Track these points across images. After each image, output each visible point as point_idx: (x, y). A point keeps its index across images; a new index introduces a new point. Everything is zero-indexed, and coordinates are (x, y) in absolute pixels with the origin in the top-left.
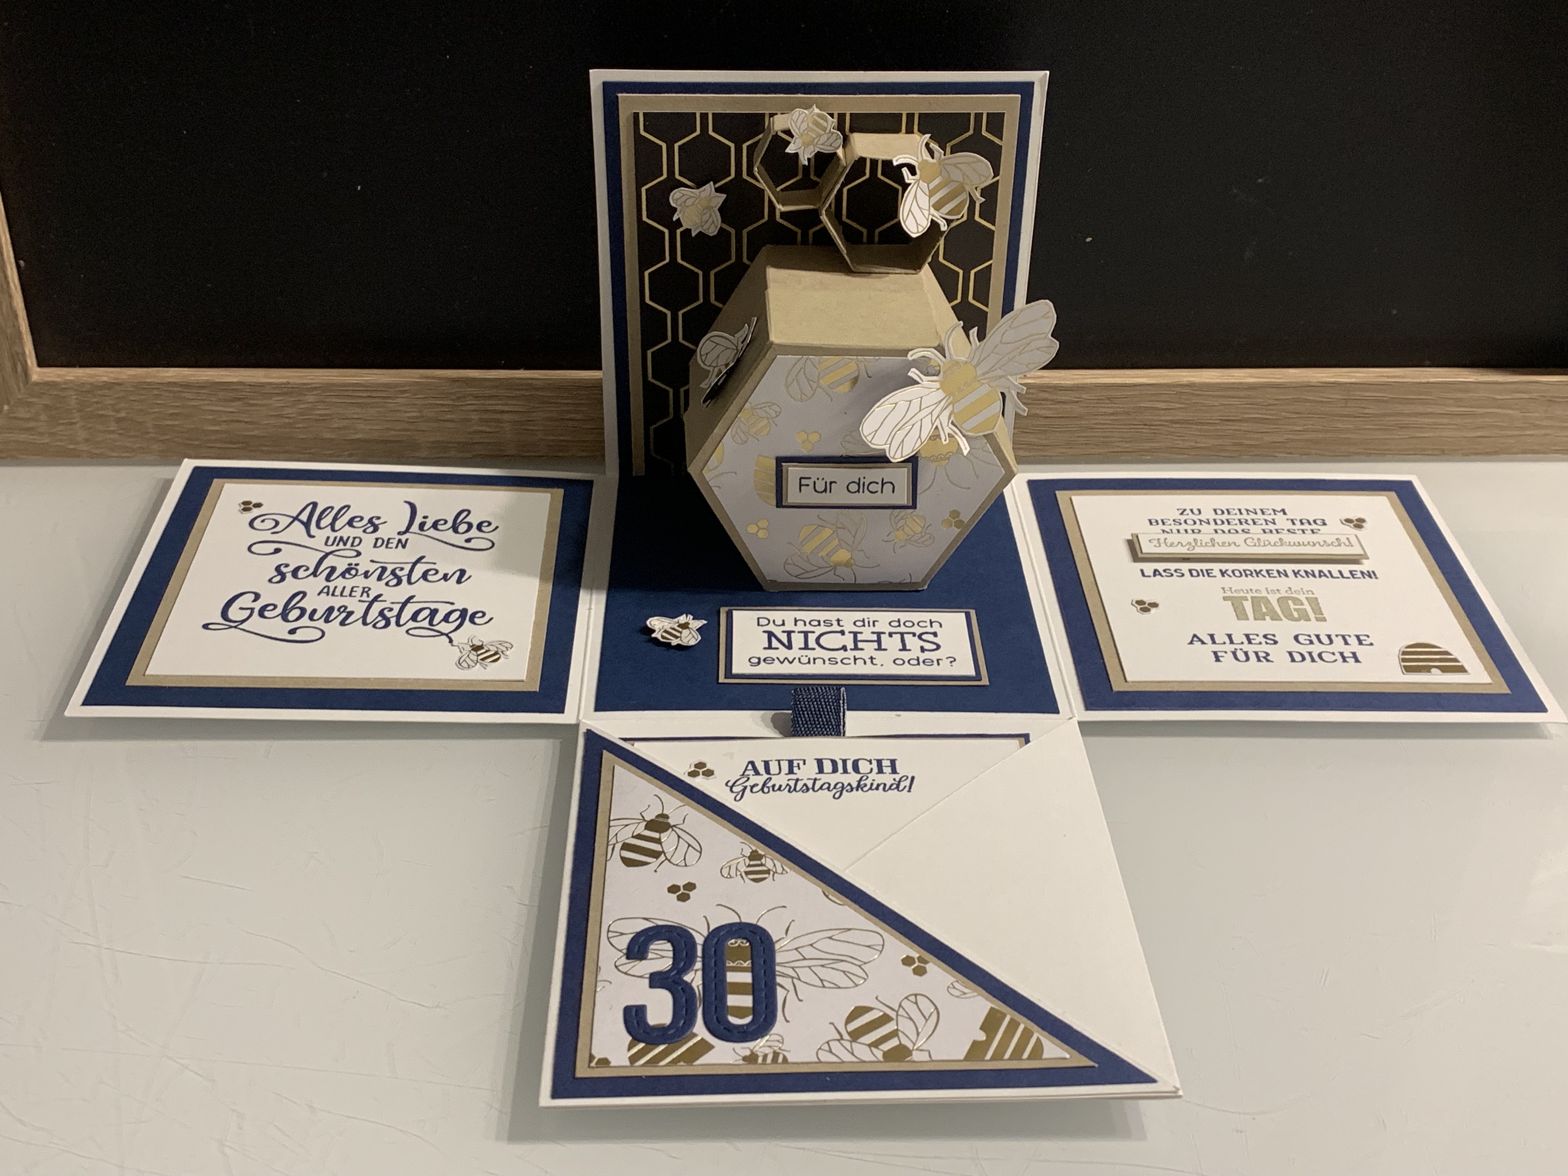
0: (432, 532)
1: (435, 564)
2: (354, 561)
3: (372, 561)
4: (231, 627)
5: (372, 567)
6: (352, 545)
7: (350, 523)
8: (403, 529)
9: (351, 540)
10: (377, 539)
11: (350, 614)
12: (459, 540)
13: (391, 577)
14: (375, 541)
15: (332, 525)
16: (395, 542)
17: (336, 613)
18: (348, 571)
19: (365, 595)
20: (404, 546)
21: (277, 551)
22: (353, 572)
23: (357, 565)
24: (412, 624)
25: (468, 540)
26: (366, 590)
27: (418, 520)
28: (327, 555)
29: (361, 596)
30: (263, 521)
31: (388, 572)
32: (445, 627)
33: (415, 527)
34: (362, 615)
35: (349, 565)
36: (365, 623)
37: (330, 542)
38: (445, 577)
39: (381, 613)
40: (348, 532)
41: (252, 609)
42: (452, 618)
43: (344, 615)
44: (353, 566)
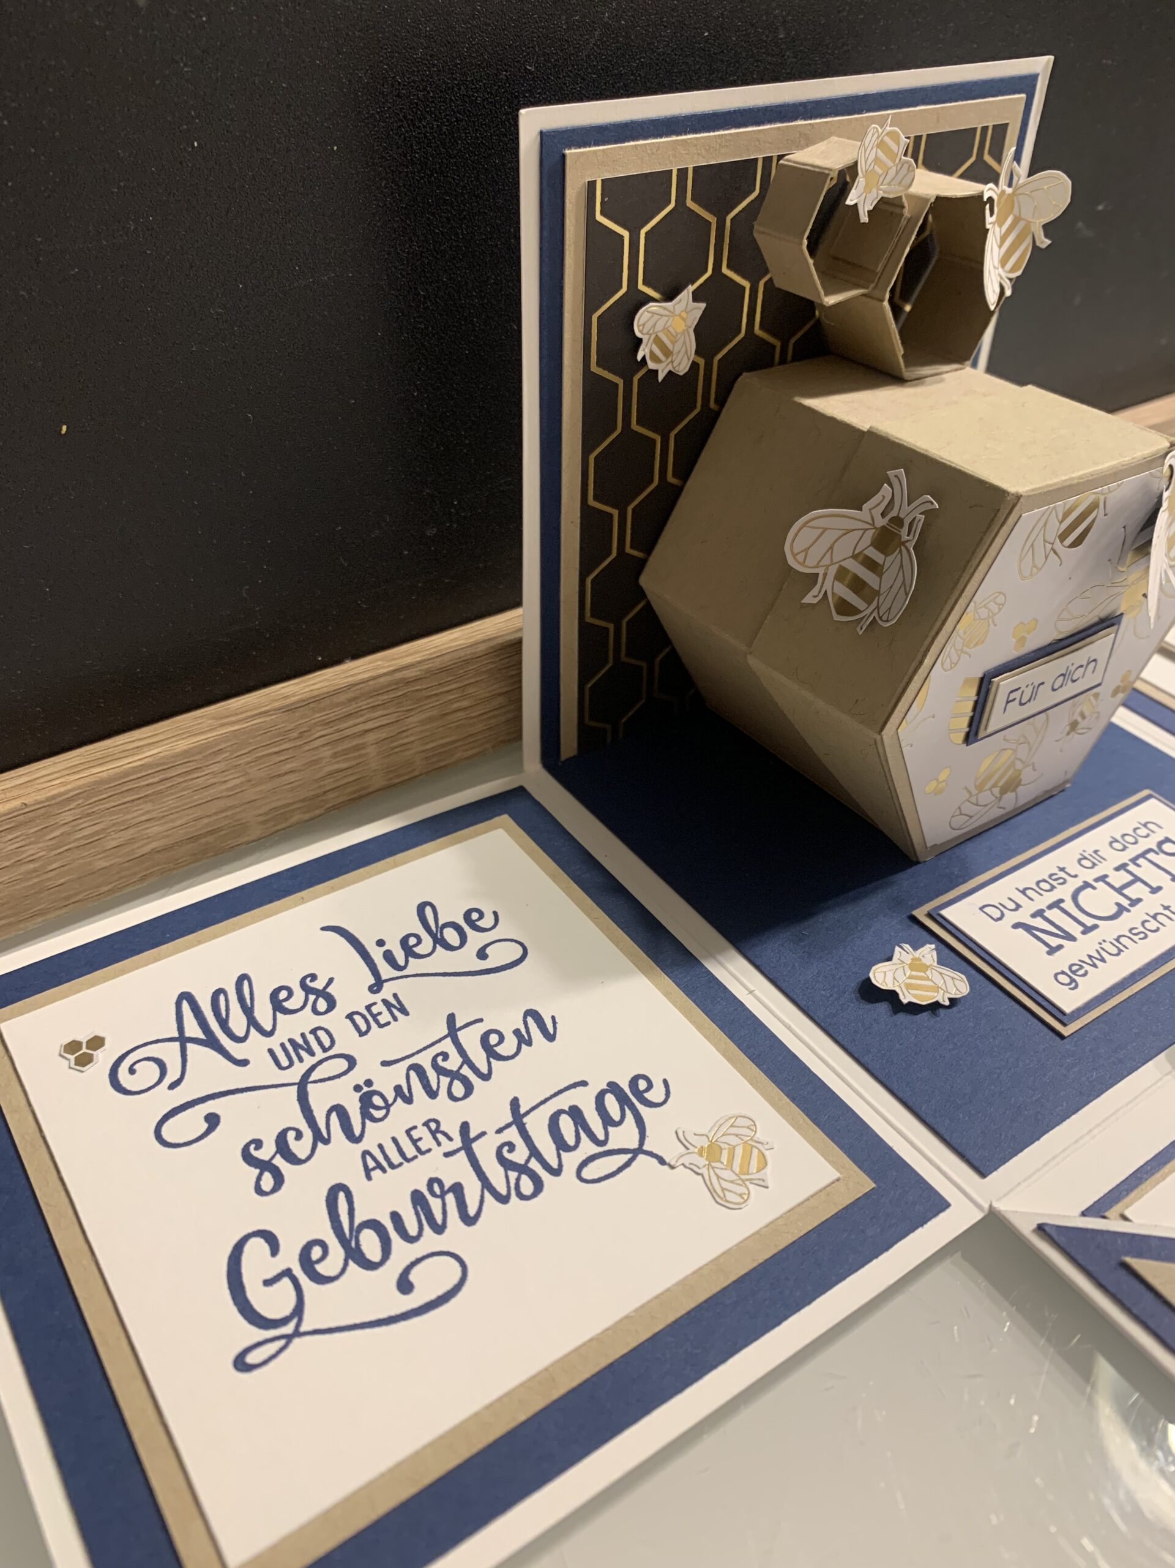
0: (415, 965)
1: (481, 1020)
2: (357, 1076)
3: (385, 1064)
4: (289, 1338)
5: (398, 1075)
6: (325, 1050)
7: (278, 1006)
8: (372, 981)
9: (311, 1038)
10: (350, 1016)
11: (457, 1189)
12: (466, 959)
13: (445, 1081)
14: (348, 1021)
15: (252, 1022)
16: (379, 1008)
17: (435, 1204)
18: (366, 1102)
19: (439, 1136)
20: (404, 1011)
21: (213, 1121)
22: (377, 1100)
23: (369, 1083)
24: (572, 1160)
25: (482, 954)
26: (433, 1126)
27: (377, 954)
28: (302, 1086)
29: (439, 1144)
30: (132, 1071)
31: (432, 1075)
32: (625, 1136)
33: (386, 971)
34: (479, 1184)
35: (357, 1088)
36: (504, 1199)
37: (285, 1062)
38: (523, 1039)
39: (507, 1165)
40: (291, 1027)
41: (288, 1273)
42: (615, 1114)
43: (450, 1198)
44: (366, 1089)
